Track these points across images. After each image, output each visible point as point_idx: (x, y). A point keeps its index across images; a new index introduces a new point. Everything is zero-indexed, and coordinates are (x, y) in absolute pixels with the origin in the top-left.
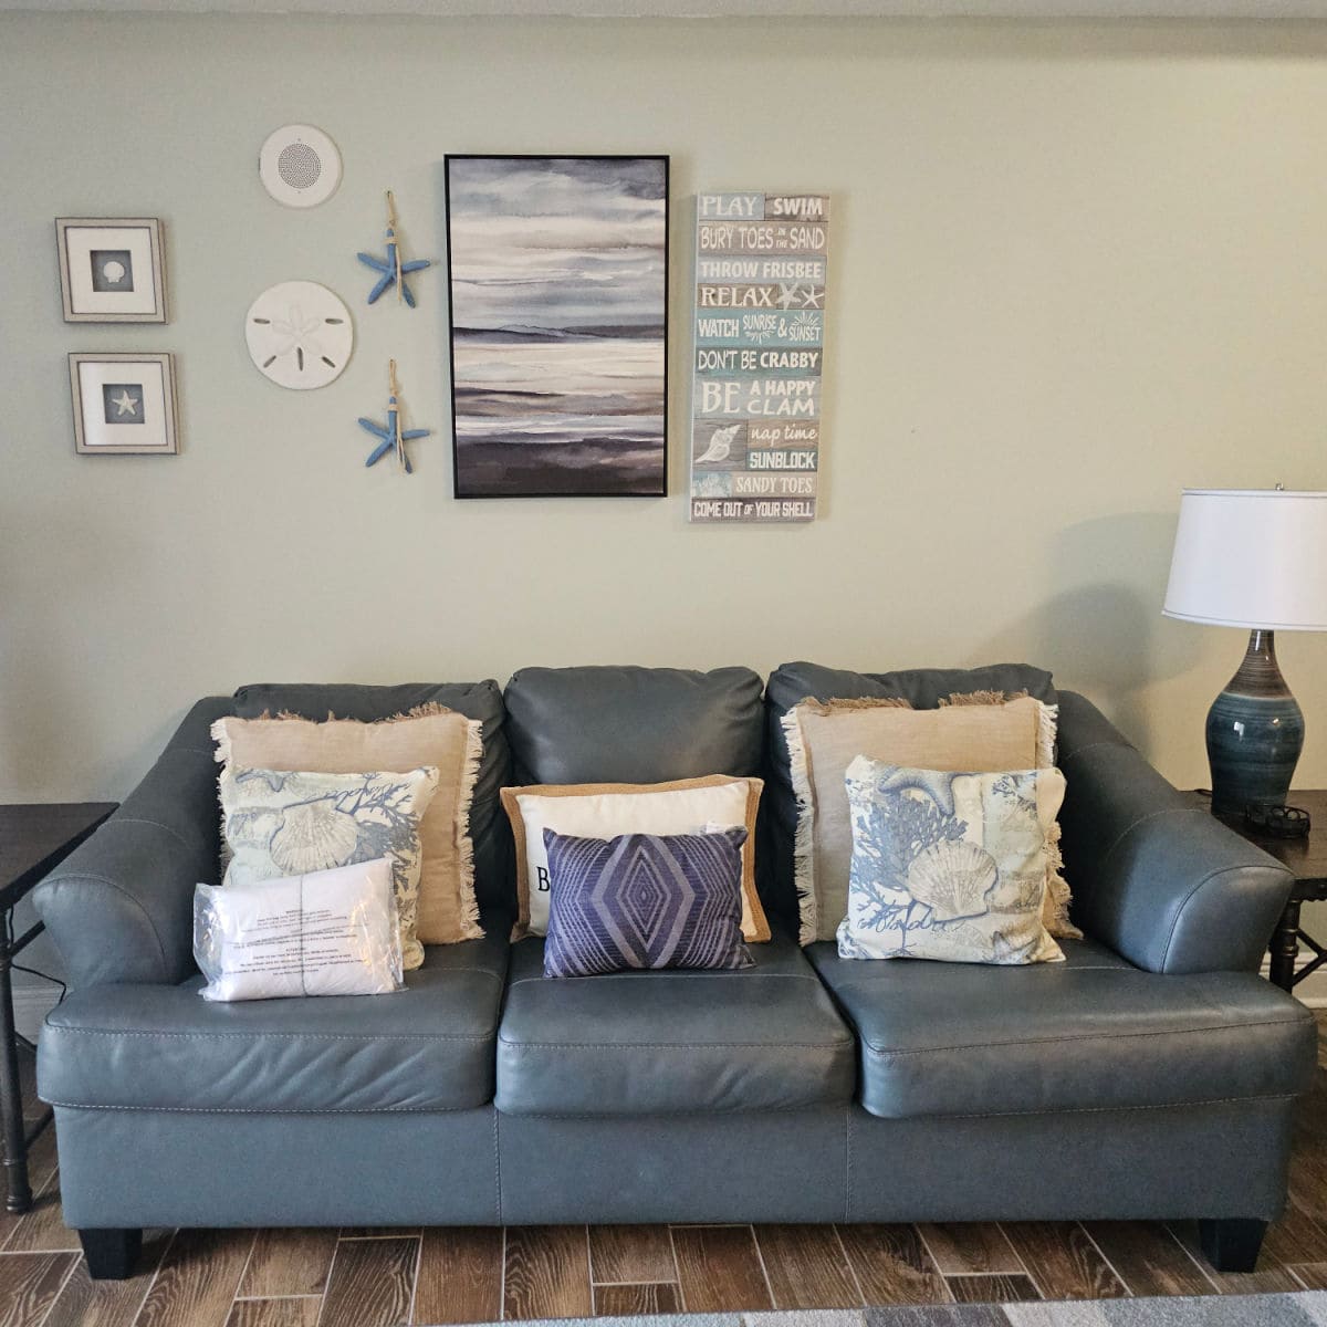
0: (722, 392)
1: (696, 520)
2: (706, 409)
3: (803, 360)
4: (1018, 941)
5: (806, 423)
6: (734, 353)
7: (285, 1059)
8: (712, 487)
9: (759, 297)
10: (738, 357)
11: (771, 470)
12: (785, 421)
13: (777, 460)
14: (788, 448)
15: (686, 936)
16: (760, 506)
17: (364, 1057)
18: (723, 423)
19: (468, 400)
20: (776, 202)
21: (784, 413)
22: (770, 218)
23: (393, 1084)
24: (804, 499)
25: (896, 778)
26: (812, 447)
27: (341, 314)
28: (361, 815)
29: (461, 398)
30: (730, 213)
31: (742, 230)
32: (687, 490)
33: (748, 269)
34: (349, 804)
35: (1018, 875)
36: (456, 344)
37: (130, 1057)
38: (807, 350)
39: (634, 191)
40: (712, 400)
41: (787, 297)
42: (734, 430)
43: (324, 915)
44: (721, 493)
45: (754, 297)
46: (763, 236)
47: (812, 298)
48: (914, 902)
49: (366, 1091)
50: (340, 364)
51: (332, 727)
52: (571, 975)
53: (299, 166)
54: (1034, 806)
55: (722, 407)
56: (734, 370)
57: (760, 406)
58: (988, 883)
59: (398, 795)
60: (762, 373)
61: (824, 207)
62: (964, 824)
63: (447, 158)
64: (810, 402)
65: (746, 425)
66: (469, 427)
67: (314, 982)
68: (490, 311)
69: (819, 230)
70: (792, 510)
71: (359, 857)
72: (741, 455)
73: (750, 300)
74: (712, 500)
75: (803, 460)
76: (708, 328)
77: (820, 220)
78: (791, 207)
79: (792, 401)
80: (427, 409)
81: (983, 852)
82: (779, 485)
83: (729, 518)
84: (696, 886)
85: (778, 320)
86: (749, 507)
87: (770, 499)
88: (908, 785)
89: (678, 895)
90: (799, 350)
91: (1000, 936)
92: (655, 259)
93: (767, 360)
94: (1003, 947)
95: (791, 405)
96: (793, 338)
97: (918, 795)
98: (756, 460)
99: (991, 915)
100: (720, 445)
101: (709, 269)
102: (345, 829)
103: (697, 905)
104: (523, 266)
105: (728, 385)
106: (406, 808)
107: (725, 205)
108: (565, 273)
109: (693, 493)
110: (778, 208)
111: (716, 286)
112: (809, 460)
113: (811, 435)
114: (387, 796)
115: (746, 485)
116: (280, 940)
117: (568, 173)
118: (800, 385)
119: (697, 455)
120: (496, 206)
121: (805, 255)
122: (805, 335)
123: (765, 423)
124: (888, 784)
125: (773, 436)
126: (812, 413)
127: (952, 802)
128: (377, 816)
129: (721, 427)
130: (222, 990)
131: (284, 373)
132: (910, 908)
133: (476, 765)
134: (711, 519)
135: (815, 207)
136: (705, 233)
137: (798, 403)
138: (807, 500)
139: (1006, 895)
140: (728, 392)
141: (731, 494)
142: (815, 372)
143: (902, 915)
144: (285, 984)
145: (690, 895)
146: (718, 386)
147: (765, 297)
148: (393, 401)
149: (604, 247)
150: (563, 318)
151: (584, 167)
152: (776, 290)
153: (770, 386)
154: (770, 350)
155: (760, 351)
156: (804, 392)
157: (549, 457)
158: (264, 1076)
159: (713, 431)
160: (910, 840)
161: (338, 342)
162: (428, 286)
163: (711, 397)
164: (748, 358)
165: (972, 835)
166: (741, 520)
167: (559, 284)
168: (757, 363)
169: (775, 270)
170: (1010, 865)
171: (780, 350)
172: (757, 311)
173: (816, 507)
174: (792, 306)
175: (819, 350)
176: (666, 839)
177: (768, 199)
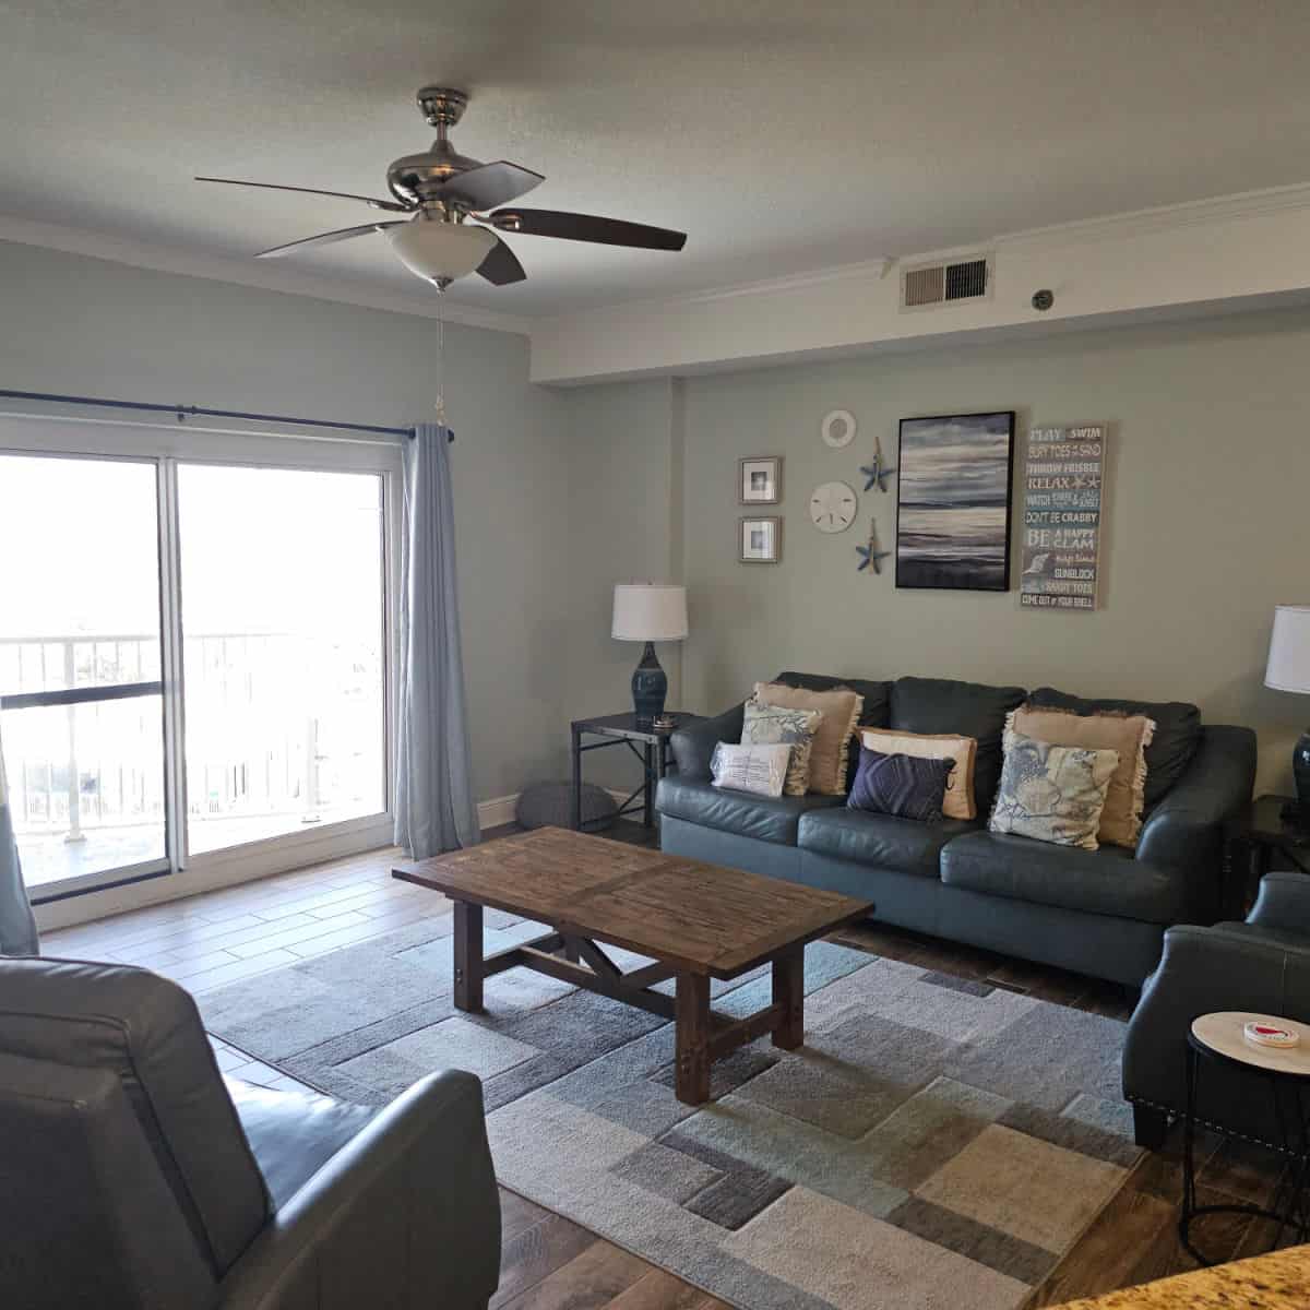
0: (1039, 535)
1: (1024, 605)
2: (1030, 544)
3: (1087, 517)
4: (1067, 834)
5: (1087, 552)
6: (1046, 513)
7: (728, 808)
8: (1032, 587)
9: (1061, 483)
10: (1049, 516)
11: (1066, 579)
12: (1076, 552)
13: (1071, 574)
14: (1078, 567)
15: (906, 800)
16: (1060, 599)
17: (753, 814)
18: (1038, 552)
19: (906, 538)
20: (1073, 432)
21: (1076, 547)
22: (1068, 440)
23: (764, 826)
24: (1087, 597)
25: (1023, 742)
26: (1093, 567)
27: (852, 497)
28: (786, 725)
29: (903, 538)
30: (1046, 439)
31: (1053, 447)
32: (1019, 588)
33: (1055, 468)
34: (782, 720)
35: (1072, 799)
36: (901, 511)
37: (681, 797)
38: (1090, 512)
39: (992, 431)
40: (1033, 539)
41: (1079, 482)
42: (1046, 556)
43: (757, 760)
44: (1038, 591)
45: (1058, 483)
46: (1064, 450)
47: (1093, 483)
48: (1018, 804)
49: (753, 827)
50: (849, 520)
51: (799, 691)
52: (855, 808)
53: (838, 429)
54: (1091, 767)
55: (1039, 543)
56: (1046, 524)
57: (1061, 543)
58: (1055, 800)
59: (802, 719)
60: (1062, 525)
61: (1102, 433)
62: (1047, 770)
63: (901, 421)
64: (1091, 542)
65: (1053, 553)
66: (904, 552)
67: (749, 785)
68: (916, 494)
69: (1097, 445)
70: (1081, 602)
71: (782, 741)
72: (1049, 570)
73: (1056, 485)
74: (1033, 595)
75: (1087, 574)
76: (1032, 500)
77: (1098, 439)
78: (1082, 433)
79: (1080, 540)
80: (887, 542)
81: (1053, 785)
82: (1071, 588)
83: (1041, 606)
84: (916, 779)
85: (1073, 497)
86: (1054, 600)
87: (1068, 596)
88: (1028, 747)
89: (905, 782)
90: (1085, 512)
91: (1057, 829)
92: (1001, 465)
93: (1066, 518)
94: (1058, 835)
95: (1080, 542)
96: (1082, 505)
97: (1032, 753)
98: (1058, 573)
99: (1053, 818)
100: (1037, 565)
101: (1033, 469)
102: (778, 730)
103: (914, 788)
104: (933, 471)
105: (1043, 531)
106: (804, 726)
107: (1043, 434)
108: (955, 474)
109: (1022, 590)
110: (1074, 434)
111: (1037, 477)
112: (1091, 574)
113: (1092, 560)
114: (798, 719)
115: (1051, 587)
116: (739, 766)
117: (959, 424)
118: (1085, 532)
119: (1025, 569)
120: (922, 443)
121: (1090, 459)
122: (1090, 503)
123: (1063, 552)
124: (1019, 746)
125: (1069, 560)
126: (1092, 547)
127: (1046, 759)
128: (791, 727)
129: (1038, 554)
130: (717, 783)
131: (824, 525)
132: (1015, 807)
133: (858, 717)
134: (1032, 605)
135: (1097, 432)
136: (1032, 449)
137: (1083, 542)
138: (1090, 597)
139: (1063, 808)
140: (1042, 536)
141: (1042, 591)
142: (1094, 524)
143: (1011, 811)
144: (738, 784)
145: (911, 782)
146: (1037, 532)
147: (1065, 482)
148: (872, 538)
149: (975, 460)
150: (953, 497)
151: (967, 421)
152: (1072, 479)
153: (1067, 532)
154: (1068, 511)
155: (1062, 512)
156: (1088, 535)
157: (944, 568)
158: (720, 814)
159: (1033, 556)
160: (1020, 773)
161: (849, 509)
162: (891, 481)
163: (1032, 538)
164: (1055, 517)
165: (1051, 775)
166: (1049, 606)
167: (951, 479)
168: (1060, 519)
169: (1071, 468)
170: (1069, 793)
171: (1074, 512)
172: (1061, 491)
173: (1096, 601)
174: (1082, 487)
175: (1098, 512)
176: (911, 758)
177: (1069, 430)
